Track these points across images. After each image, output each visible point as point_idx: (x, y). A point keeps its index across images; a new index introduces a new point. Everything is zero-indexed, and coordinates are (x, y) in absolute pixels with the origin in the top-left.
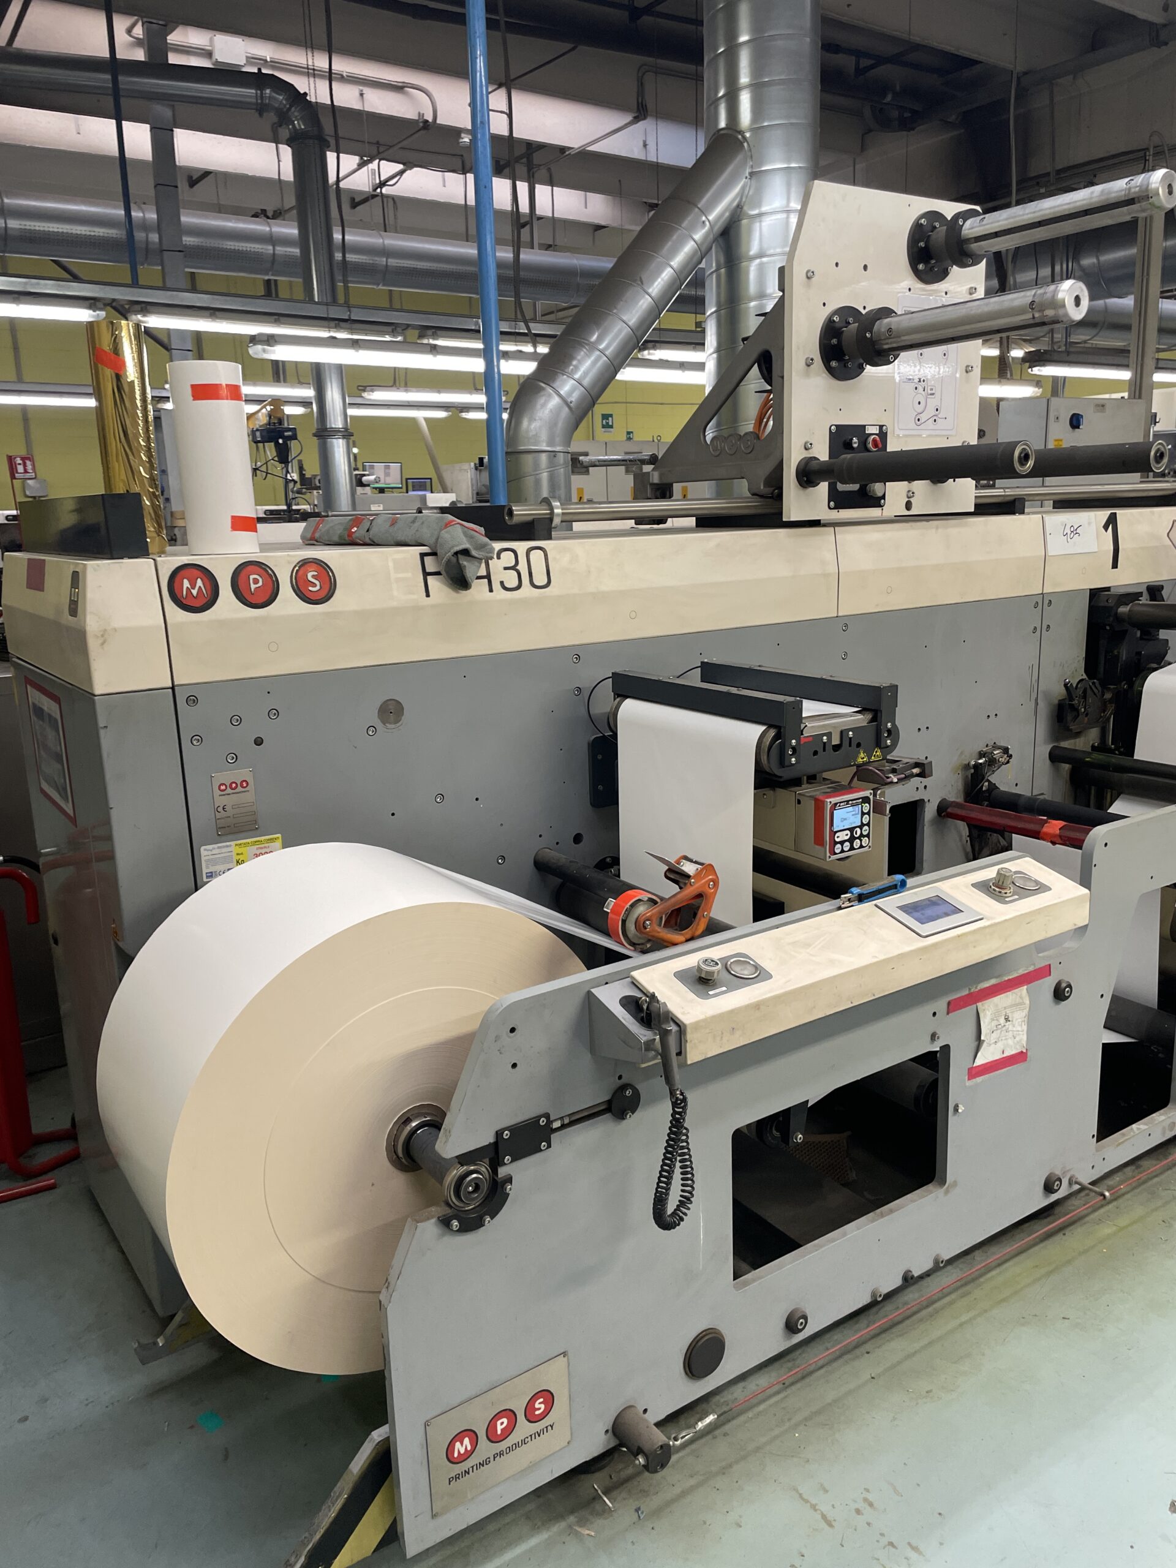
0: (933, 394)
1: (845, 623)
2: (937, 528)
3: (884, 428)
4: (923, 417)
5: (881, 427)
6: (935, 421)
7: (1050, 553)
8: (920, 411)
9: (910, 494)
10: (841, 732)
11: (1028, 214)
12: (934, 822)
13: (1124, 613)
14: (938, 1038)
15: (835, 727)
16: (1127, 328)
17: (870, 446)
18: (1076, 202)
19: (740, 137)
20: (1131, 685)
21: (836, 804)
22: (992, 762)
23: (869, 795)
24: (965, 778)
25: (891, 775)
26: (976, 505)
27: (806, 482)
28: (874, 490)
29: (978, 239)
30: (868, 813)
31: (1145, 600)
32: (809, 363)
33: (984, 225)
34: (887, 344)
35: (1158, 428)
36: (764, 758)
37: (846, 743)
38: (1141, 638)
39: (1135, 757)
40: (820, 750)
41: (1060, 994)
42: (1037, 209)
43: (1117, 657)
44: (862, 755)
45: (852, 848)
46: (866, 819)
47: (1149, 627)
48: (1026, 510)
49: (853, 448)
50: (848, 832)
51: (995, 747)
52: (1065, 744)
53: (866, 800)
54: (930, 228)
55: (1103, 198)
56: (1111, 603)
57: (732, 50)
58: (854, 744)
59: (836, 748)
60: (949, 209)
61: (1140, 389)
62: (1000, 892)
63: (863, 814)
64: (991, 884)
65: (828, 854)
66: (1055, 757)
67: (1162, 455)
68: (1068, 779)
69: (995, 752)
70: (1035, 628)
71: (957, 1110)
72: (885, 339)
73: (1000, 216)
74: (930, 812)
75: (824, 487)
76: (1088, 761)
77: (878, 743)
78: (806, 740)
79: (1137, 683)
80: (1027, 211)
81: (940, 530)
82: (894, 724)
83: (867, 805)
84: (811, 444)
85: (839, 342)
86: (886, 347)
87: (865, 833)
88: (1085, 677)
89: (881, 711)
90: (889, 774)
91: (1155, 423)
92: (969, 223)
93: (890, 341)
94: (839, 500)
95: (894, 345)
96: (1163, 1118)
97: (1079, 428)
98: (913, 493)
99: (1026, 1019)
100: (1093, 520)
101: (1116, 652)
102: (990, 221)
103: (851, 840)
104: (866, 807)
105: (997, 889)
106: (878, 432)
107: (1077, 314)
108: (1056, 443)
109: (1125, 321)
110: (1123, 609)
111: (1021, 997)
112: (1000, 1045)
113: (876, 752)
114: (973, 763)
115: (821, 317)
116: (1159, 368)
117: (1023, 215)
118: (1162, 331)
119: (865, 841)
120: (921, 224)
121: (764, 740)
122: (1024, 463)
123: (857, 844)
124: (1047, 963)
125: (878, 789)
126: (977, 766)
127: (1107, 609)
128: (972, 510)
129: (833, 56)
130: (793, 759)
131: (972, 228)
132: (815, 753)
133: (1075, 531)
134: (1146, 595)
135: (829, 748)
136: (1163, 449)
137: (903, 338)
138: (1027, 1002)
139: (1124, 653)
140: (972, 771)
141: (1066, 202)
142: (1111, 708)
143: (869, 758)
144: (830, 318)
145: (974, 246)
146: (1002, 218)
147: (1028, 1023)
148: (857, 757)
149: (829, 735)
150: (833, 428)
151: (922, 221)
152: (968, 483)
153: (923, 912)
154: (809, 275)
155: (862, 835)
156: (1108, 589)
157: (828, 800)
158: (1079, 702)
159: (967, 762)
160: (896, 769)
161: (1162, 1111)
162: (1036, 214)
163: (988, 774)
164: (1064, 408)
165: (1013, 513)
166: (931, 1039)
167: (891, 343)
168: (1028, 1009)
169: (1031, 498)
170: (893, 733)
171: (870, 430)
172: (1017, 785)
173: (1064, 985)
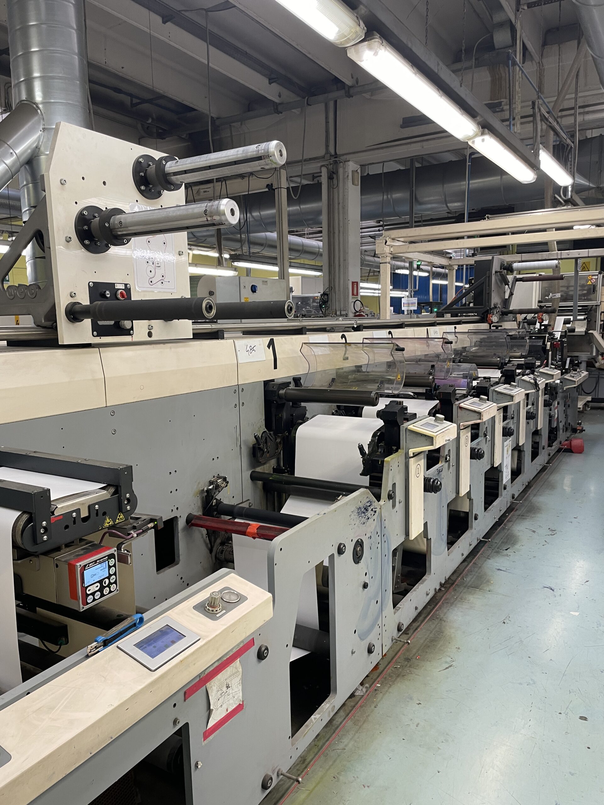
0: (159, 267)
1: (112, 411)
2: (171, 348)
3: (128, 285)
4: (154, 280)
5: (126, 285)
6: (162, 283)
7: (240, 362)
8: (152, 276)
9: (150, 327)
10: (89, 507)
11: (202, 161)
12: (184, 529)
13: (282, 394)
14: (179, 722)
15: (83, 504)
16: (275, 247)
17: (119, 296)
18: (228, 156)
19: (35, 106)
20: (290, 433)
21: (85, 566)
22: (217, 487)
23: (113, 552)
24: (202, 499)
25: (132, 532)
26: (194, 334)
27: (72, 318)
28: (124, 325)
29: (175, 174)
30: (114, 566)
31: (292, 386)
32: (68, 240)
33: (178, 166)
34: (120, 231)
35: (294, 294)
36: (19, 539)
37: (93, 514)
38: (292, 406)
39: (296, 476)
40: (71, 524)
41: (261, 656)
42: (208, 159)
43: (281, 418)
44: (108, 520)
45: (102, 595)
46: (112, 571)
47: (296, 401)
48: (225, 336)
49: (107, 298)
50: (98, 584)
51: (219, 477)
52: (259, 469)
53: (111, 556)
54: (147, 166)
55: (244, 155)
56: (275, 388)
57: (27, 55)
58: (100, 513)
59: (85, 519)
60: (157, 155)
61: (283, 275)
62: (213, 611)
63: (110, 567)
64: (206, 605)
65: (81, 606)
66: (254, 477)
67: (291, 309)
68: (262, 489)
69: (218, 481)
70: (236, 405)
71: (197, 767)
72: (118, 228)
73: (186, 161)
74: (181, 523)
75: (87, 323)
76: (270, 480)
77: (120, 509)
78: (56, 519)
79: (293, 431)
80: (202, 159)
81: (173, 349)
82: (132, 492)
83: (113, 560)
84: (75, 294)
85: (89, 228)
86: (119, 233)
87: (112, 581)
88: (266, 430)
89: (120, 486)
90: (131, 530)
91: (292, 292)
92: (169, 164)
93: (121, 229)
94: (99, 331)
95: (125, 233)
96: (328, 705)
97: (255, 292)
98: (152, 327)
99: (241, 682)
100: (261, 343)
101: (280, 415)
102: (181, 164)
103: (101, 590)
104: (112, 562)
105: (211, 609)
106: (124, 288)
107: (234, 220)
108: (245, 299)
109: (273, 244)
110: (282, 392)
111: (236, 668)
112: (225, 706)
113: (120, 516)
114: (206, 489)
115: (75, 211)
116: (291, 266)
117: (200, 162)
118: (290, 249)
119: (113, 587)
120: (140, 162)
121: (18, 525)
122: (209, 311)
123: (106, 591)
124: (252, 637)
125: (122, 543)
126: (208, 491)
127: (273, 392)
128: (192, 337)
129: (118, 94)
130: (45, 537)
131: (171, 167)
132: (67, 527)
133: (252, 349)
134: (293, 383)
135: (79, 521)
136: (291, 305)
137: (130, 228)
138: (240, 670)
139: (284, 415)
140: (206, 494)
141: (223, 156)
142: (281, 447)
143: (114, 521)
144: (81, 212)
145: (174, 178)
146: (187, 162)
147: (242, 683)
148: (104, 522)
149: (78, 511)
150: (90, 283)
151: (141, 160)
152: (188, 322)
153: (155, 644)
154: (62, 182)
155: (110, 583)
156: (273, 380)
157: (78, 564)
158: (264, 446)
159: (202, 489)
160: (135, 526)
161: (327, 700)
162: (207, 162)
163: (216, 494)
164: (248, 282)
165: (218, 338)
166: (174, 724)
167: (122, 231)
168: (241, 675)
169: (227, 330)
170: (133, 501)
171: (118, 286)
172: (233, 497)
173: (263, 649)
